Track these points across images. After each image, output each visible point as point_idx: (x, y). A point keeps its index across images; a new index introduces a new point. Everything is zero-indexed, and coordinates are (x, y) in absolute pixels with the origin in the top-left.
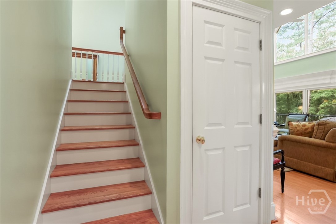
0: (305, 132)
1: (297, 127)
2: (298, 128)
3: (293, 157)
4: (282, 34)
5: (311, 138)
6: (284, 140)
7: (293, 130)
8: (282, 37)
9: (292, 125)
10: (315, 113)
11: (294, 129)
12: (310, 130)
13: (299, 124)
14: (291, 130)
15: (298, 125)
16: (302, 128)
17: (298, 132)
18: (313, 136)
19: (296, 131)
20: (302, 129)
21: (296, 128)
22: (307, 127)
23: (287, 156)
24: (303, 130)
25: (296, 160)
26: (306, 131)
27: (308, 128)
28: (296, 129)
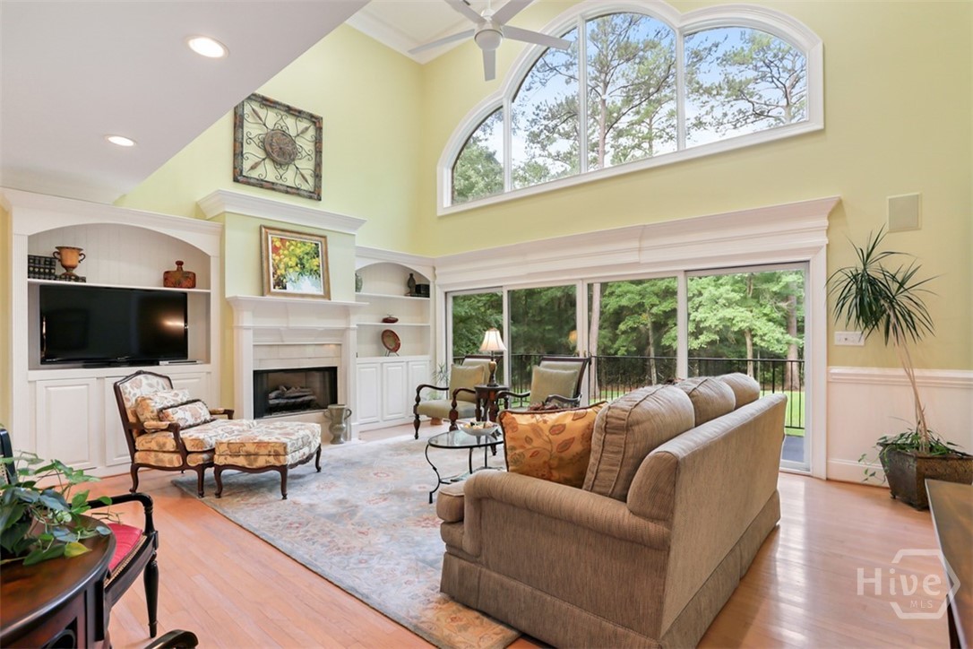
0: (561, 459)
1: (532, 436)
2: (537, 443)
3: (516, 577)
4: (546, 146)
5: (580, 487)
6: (487, 499)
7: (517, 452)
8: (546, 153)
9: (515, 427)
10: (610, 343)
11: (522, 447)
12: (577, 448)
13: (541, 424)
14: (513, 448)
15: (535, 429)
16: (550, 442)
17: (539, 461)
18: (587, 476)
19: (528, 455)
20: (549, 447)
21: (528, 440)
22: (568, 438)
23: (499, 573)
24: (554, 450)
25: (529, 589)
26: (563, 455)
27: (571, 441)
28: (528, 446)
